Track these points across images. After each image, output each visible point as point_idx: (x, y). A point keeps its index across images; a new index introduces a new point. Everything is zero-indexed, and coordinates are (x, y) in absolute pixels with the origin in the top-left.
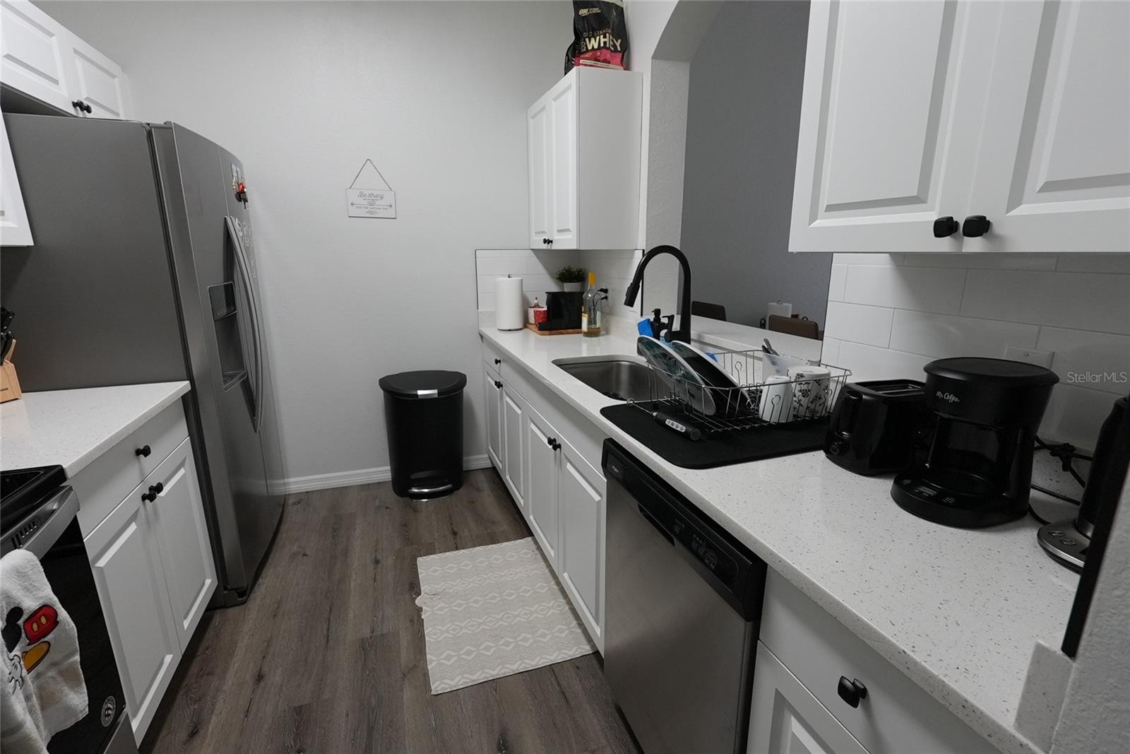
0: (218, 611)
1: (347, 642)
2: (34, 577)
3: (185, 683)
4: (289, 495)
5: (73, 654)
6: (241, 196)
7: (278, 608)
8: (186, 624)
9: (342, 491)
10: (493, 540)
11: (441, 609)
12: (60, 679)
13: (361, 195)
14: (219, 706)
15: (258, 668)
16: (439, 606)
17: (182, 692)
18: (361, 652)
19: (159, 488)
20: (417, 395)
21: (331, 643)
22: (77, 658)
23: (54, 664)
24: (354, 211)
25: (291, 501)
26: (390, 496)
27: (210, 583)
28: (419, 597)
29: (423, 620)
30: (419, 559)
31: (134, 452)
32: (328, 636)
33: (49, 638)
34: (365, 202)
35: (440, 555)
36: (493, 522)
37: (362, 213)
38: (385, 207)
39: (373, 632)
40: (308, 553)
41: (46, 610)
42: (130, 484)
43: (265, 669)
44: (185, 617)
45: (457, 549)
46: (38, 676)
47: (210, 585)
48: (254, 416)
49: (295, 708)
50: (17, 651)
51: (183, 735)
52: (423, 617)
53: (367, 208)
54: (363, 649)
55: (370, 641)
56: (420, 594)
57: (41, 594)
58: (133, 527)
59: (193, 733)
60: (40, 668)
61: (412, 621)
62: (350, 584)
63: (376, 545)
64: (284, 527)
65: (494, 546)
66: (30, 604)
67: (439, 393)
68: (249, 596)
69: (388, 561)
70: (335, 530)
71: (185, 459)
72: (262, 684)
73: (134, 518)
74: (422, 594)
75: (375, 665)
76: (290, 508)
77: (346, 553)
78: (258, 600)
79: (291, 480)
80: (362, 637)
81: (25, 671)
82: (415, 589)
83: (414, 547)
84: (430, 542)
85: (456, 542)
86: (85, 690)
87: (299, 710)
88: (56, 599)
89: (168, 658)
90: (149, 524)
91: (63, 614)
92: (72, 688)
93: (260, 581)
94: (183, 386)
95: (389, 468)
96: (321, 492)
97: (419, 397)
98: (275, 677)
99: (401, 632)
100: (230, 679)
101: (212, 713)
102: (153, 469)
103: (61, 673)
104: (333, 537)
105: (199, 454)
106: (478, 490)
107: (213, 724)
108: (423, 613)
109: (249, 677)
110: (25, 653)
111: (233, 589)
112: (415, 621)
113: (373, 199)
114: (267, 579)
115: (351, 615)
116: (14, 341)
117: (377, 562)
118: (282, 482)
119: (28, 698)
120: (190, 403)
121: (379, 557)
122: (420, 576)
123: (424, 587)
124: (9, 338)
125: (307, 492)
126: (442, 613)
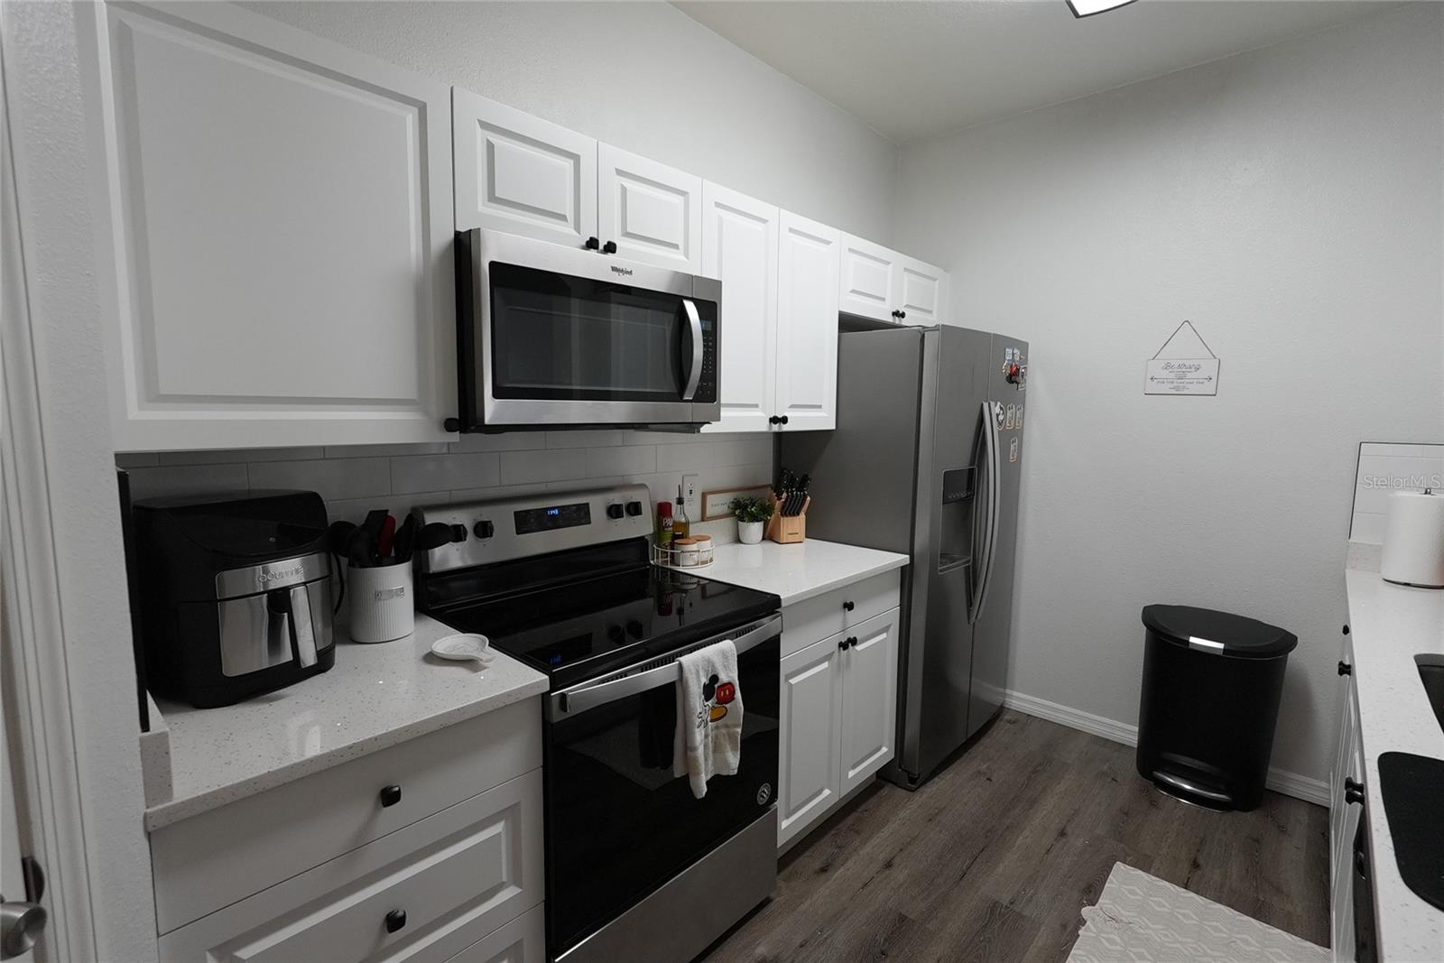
0: (890, 785)
1: (979, 893)
2: (730, 661)
3: (839, 826)
4: (1009, 709)
5: (738, 726)
6: (1014, 377)
7: (937, 814)
8: (851, 774)
9: (1071, 733)
10: (1259, 911)
11: (1112, 942)
12: (727, 738)
13: (1168, 366)
14: (850, 863)
15: (892, 856)
16: (1112, 936)
17: (833, 832)
18: (987, 913)
19: (854, 642)
20: (1188, 642)
21: (962, 883)
22: (739, 730)
23: (727, 726)
24: (1153, 387)
25: (1007, 717)
26: (1130, 767)
27: (885, 752)
28: (1090, 907)
29: (1079, 936)
30: (1119, 866)
31: (842, 604)
32: (965, 874)
33: (727, 706)
34: (1173, 375)
35: (1153, 878)
36: (1278, 890)
37: (1165, 388)
38: (1201, 381)
39: (1012, 903)
40: (993, 779)
41: (730, 685)
42: (830, 629)
43: (897, 860)
44: (854, 767)
45: (1186, 887)
46: (717, 727)
47: (884, 754)
48: (971, 606)
49: (900, 913)
50: (710, 703)
51: (817, 865)
52: (1080, 932)
53: (1172, 382)
54: (992, 913)
55: (1003, 910)
56: (1094, 905)
57: (731, 675)
58: (825, 665)
59: (823, 870)
60: (720, 722)
61: (1064, 927)
62: (1018, 837)
63: (1073, 814)
64: (986, 741)
65: (1253, 920)
66: (724, 678)
67: (1224, 650)
68: (919, 787)
69: (1078, 842)
70: (1035, 772)
71: (890, 626)
72: (888, 872)
73: (828, 657)
74: (1097, 906)
75: (994, 937)
76: (1002, 723)
77: (1033, 802)
78: (924, 796)
79: (1015, 694)
80: (997, 900)
81: (709, 719)
82: (1092, 895)
83: (1122, 845)
84: (1148, 853)
85: (1191, 876)
86: (739, 757)
87: (902, 918)
88: (737, 682)
89: (827, 792)
90: (840, 668)
91: (738, 694)
92: (732, 750)
93: (936, 779)
94: (903, 559)
95: (1137, 729)
96: (1045, 722)
97: (1190, 647)
98: (900, 875)
99: (1043, 928)
100: (868, 849)
101: (842, 865)
102: (856, 622)
103: (728, 734)
104: (1029, 778)
105: (904, 626)
106: (1282, 829)
107: (839, 874)
108: (1083, 928)
109: (882, 857)
110: (713, 708)
111: (906, 771)
112: (1069, 929)
113: (1182, 372)
114: (944, 781)
115: (1000, 869)
116: (809, 498)
117: (1062, 834)
118: (1001, 690)
119: (706, 736)
120: (907, 574)
121: (1069, 830)
122: (1107, 885)
123: (1106, 901)
124: (805, 497)
125: (1029, 715)
126: (1110, 947)
